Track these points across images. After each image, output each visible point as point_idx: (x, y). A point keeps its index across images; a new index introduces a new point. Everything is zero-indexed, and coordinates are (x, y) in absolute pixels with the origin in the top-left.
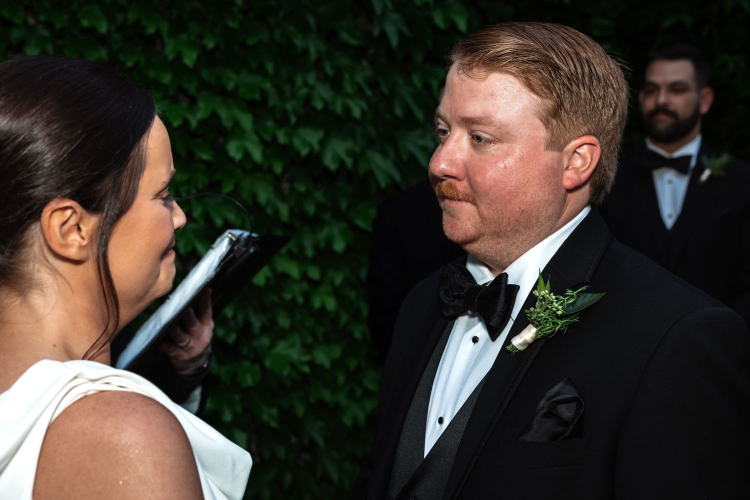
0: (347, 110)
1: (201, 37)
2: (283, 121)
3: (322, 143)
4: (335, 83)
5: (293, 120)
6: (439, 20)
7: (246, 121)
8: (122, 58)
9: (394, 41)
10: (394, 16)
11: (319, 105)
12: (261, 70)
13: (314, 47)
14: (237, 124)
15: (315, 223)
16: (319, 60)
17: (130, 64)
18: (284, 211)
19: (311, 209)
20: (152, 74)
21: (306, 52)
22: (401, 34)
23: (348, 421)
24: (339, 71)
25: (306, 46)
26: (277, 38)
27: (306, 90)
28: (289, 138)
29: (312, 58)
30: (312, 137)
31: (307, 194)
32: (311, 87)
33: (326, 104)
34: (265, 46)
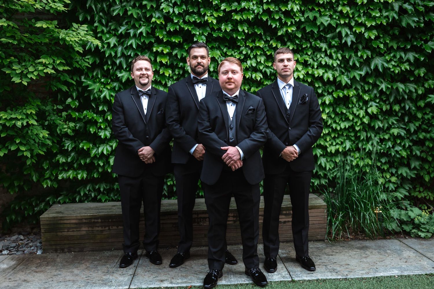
0: (332, 64)
2: (313, 67)
3: (323, 73)
4: (331, 57)
5: (316, 67)
6: (366, 35)
8: (267, 52)
9: (349, 44)
10: (352, 36)
11: (323, 63)
12: (307, 54)
13: (324, 46)
15: (321, 95)
16: (326, 50)
17: (269, 54)
19: (320, 91)
21: (322, 48)
22: (352, 41)
23: (329, 150)
24: (331, 53)
25: (322, 46)
26: (313, 45)
27: (321, 59)
28: (313, 72)
29: (323, 50)
30: (321, 72)
31: (319, 87)
32: (323, 58)
33: (326, 63)
34: (308, 47)
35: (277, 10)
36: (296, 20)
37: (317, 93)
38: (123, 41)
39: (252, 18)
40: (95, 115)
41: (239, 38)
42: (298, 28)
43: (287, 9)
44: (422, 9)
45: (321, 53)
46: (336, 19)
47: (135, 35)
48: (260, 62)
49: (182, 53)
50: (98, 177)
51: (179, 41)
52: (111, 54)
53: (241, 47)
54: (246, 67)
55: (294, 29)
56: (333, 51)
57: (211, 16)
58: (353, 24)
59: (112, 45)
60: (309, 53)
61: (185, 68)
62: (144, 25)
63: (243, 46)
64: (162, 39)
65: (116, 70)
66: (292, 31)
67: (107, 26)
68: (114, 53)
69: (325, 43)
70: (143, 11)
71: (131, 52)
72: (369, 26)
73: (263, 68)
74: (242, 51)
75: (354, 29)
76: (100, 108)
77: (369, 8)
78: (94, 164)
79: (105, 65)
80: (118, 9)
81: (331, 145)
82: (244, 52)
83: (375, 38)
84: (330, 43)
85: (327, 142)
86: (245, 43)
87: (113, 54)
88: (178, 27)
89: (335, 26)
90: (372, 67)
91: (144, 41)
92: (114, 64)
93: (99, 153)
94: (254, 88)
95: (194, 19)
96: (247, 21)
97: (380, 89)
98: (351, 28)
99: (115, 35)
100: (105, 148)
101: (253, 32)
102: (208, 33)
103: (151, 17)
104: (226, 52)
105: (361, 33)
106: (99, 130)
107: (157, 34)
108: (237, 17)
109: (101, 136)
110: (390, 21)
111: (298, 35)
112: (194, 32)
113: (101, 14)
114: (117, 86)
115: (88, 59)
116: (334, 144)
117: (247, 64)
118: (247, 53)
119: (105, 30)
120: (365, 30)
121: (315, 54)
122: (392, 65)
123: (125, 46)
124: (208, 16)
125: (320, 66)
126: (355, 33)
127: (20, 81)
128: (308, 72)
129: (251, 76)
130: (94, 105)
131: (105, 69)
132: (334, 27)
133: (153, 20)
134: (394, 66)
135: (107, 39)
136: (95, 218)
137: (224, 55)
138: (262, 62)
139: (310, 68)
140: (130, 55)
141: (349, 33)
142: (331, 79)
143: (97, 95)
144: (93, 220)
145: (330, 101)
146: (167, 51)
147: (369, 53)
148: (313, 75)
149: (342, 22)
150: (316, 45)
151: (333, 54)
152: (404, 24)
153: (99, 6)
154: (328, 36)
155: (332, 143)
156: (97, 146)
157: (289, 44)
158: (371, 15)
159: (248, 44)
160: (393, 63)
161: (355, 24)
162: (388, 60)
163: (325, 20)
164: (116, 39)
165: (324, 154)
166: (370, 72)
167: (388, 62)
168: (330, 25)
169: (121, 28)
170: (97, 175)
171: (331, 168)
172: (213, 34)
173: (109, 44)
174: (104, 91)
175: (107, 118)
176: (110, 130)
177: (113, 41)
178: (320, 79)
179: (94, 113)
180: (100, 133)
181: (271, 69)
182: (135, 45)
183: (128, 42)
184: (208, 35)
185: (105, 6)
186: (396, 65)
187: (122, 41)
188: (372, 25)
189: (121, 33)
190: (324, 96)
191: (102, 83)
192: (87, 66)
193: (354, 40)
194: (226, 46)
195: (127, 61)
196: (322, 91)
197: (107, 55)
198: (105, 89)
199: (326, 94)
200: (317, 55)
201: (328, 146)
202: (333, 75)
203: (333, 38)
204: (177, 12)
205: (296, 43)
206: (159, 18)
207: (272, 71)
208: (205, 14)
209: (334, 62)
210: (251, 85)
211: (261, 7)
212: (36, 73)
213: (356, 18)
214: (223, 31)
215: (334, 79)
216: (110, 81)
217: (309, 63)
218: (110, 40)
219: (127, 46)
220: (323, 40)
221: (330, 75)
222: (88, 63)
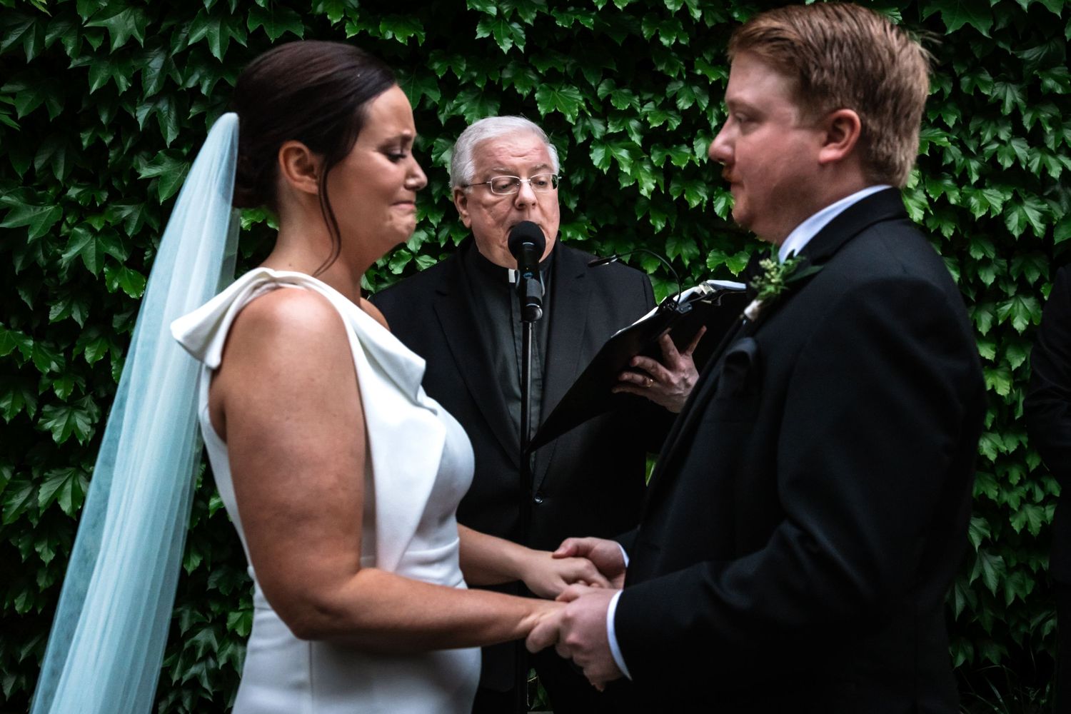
0: (1044, 169)
2: (962, 180)
3: (1005, 205)
4: (1035, 139)
5: (975, 178)
11: (1008, 164)
12: (939, 124)
13: (1010, 96)
15: (994, 296)
16: (1016, 111)
19: (989, 279)
21: (1000, 102)
23: (1016, 525)
24: (1037, 125)
25: (1001, 95)
26: (964, 88)
27: (995, 146)
28: (965, 198)
29: (1007, 110)
30: (996, 199)
31: (986, 262)
32: (1002, 143)
33: (1017, 161)
34: (946, 97)
37: (980, 285)
38: (171, 28)
40: (31, 343)
41: (665, 41)
45: (997, 125)
49: (423, 91)
50: (34, 610)
51: (409, 38)
52: (111, 84)
53: (669, 80)
54: (691, 163)
59: (118, 43)
60: (951, 121)
61: (433, 157)
63: (680, 77)
64: (341, 26)
65: (133, 151)
68: (128, 80)
69: (1014, 82)
71: (202, 78)
74: (675, 97)
76: (55, 313)
78: (17, 552)
79: (84, 129)
81: (1028, 499)
82: (683, 104)
84: (1038, 82)
85: (1010, 488)
86: (690, 66)
87: (123, 84)
89: (1059, 14)
91: (261, 29)
92: (124, 123)
93: (38, 510)
94: (717, 254)
100: (68, 487)
101: (722, 21)
102: (538, 13)
104: (609, 97)
106: (47, 408)
107: (320, 9)
109: (49, 433)
112: (478, 6)
114: (136, 218)
115: (13, 95)
116: (1039, 496)
117: (694, 153)
118: (695, 106)
121: (972, 127)
123: (176, 50)
125: (993, 175)
128: (944, 198)
129: (710, 205)
130: (25, 299)
131: (85, 143)
132: (1056, 15)
135: (104, 14)
137: (598, 109)
139: (951, 183)
140: (198, 87)
142: (1039, 228)
143: (46, 255)
145: (1031, 321)
148: (962, 213)
150: (977, 90)
151: (1046, 130)
154: (1027, 55)
155: (1030, 495)
156: (35, 475)
159: (699, 72)
164: (139, 18)
165: (997, 538)
170: (26, 603)
171: (1022, 596)
172: (554, 19)
173: (106, 34)
174: (74, 239)
175: (82, 356)
176: (95, 410)
177: (125, 25)
178: (993, 226)
179: (28, 333)
180: (50, 419)
182: (222, 45)
183: (193, 31)
184: (535, 21)
187: (164, 26)
190: (1004, 298)
191: (70, 205)
194: (607, 74)
195: (182, 114)
196: (996, 280)
197: (95, 87)
198: (80, 231)
199: (1011, 291)
200: (978, 131)
201: (1014, 505)
202: (1046, 218)
203: (1046, 65)
209: (1051, 160)
210: (706, 244)
214: (600, 7)
215: (1050, 230)
216: (105, 196)
217: (950, 160)
218: (112, 20)
219: (186, 50)
220: (1007, 70)
221: (1033, 216)
222: (12, 111)
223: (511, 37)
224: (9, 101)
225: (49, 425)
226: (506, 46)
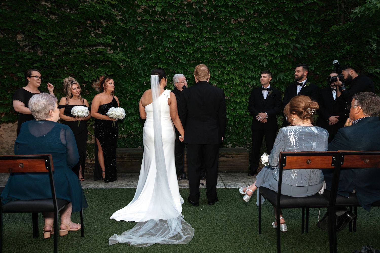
1: (231, 66)
2: (245, 78)
3: (250, 81)
5: (246, 78)
6: (274, 61)
7: (237, 78)
9: (265, 65)
10: (266, 61)
12: (241, 71)
14: (236, 79)
16: (252, 69)
18: (243, 91)
20: (224, 72)
21: (250, 68)
22: (266, 64)
24: (255, 70)
27: (249, 73)
28: (245, 81)
29: (251, 69)
30: (249, 80)
33: (252, 76)
35: (225, 46)
36: (236, 52)
39: (212, 50)
41: (204, 61)
42: (237, 57)
43: (231, 46)
44: (306, 47)
45: (250, 71)
46: (258, 52)
47: (148, 58)
48: (216, 74)
52: (135, 69)
55: (235, 57)
56: (256, 69)
57: (190, 49)
58: (267, 55)
60: (243, 70)
62: (154, 53)
64: (163, 61)
65: (138, 77)
66: (233, 58)
67: (134, 53)
69: (252, 65)
70: (154, 45)
72: (276, 56)
73: (217, 78)
75: (268, 58)
77: (277, 46)
80: (139, 44)
83: (279, 63)
84: (255, 65)
87: (137, 68)
88: (172, 54)
90: (277, 79)
91: (153, 61)
92: (137, 73)
93: (127, 121)
95: (180, 50)
96: (209, 52)
97: (282, 91)
98: (266, 57)
99: (138, 58)
103: (158, 49)
105: (271, 60)
107: (161, 58)
108: (204, 50)
110: (288, 54)
111: (236, 60)
112: (180, 58)
113: (131, 47)
115: (123, 70)
119: (133, 55)
120: (274, 58)
121: (246, 71)
122: (288, 78)
123: (143, 64)
124: (188, 49)
125: (249, 78)
126: (268, 60)
127: (88, 80)
128: (242, 80)
131: (132, 76)
132: (257, 56)
133: (159, 50)
134: (290, 79)
135: (134, 60)
136: (124, 155)
138: (217, 74)
139: (243, 78)
141: (265, 59)
142: (255, 85)
143: (128, 90)
144: (123, 156)
146: (166, 67)
147: (276, 71)
148: (245, 82)
149: (261, 54)
150: (247, 66)
151: (256, 71)
152: (295, 56)
153: (130, 42)
154: (254, 61)
156: (127, 117)
157: (231, 65)
158: (277, 50)
160: (289, 77)
161: (269, 55)
162: (287, 75)
163: (252, 53)
166: (276, 81)
167: (286, 76)
168: (254, 55)
169: (141, 55)
170: (126, 133)
175: (132, 102)
176: (134, 109)
177: (137, 61)
179: (126, 100)
180: (129, 110)
181: (222, 78)
182: (149, 63)
183: (145, 62)
184: (188, 59)
185: (133, 43)
186: (291, 78)
188: (277, 56)
189: (141, 57)
191: (131, 84)
192: (122, 74)
193: (268, 64)
195: (144, 72)
197: (133, 69)
198: (132, 87)
200: (247, 71)
203: (256, 63)
204: (172, 47)
205: (236, 65)
206: (162, 49)
207: (222, 79)
208: (186, 48)
209: (257, 75)
211: (217, 44)
212: (96, 76)
213: (269, 52)
214: (196, 57)
215: (256, 84)
216: (134, 83)
217: (243, 76)
218: (135, 61)
219: (144, 64)
220: (251, 63)
221: (254, 83)
222: (124, 73)
223: (185, 61)
224: (123, 71)
225: (129, 111)
226: (184, 63)
